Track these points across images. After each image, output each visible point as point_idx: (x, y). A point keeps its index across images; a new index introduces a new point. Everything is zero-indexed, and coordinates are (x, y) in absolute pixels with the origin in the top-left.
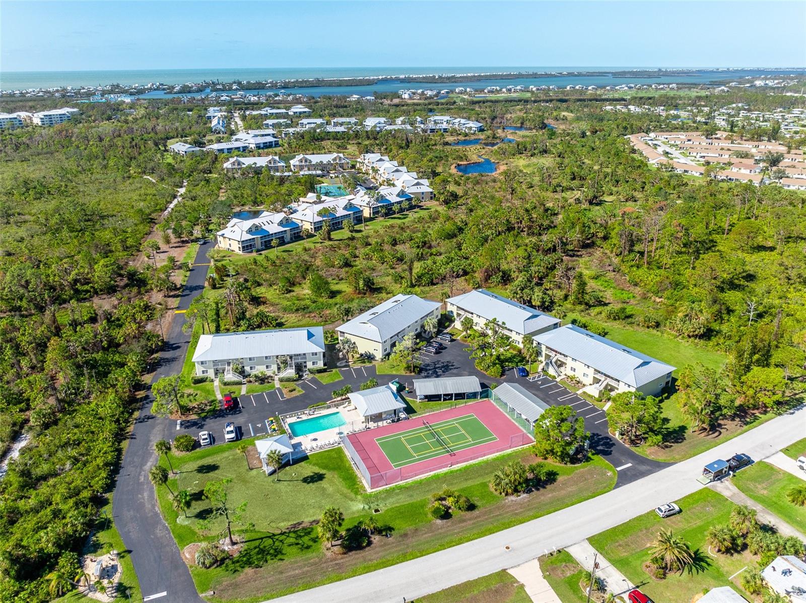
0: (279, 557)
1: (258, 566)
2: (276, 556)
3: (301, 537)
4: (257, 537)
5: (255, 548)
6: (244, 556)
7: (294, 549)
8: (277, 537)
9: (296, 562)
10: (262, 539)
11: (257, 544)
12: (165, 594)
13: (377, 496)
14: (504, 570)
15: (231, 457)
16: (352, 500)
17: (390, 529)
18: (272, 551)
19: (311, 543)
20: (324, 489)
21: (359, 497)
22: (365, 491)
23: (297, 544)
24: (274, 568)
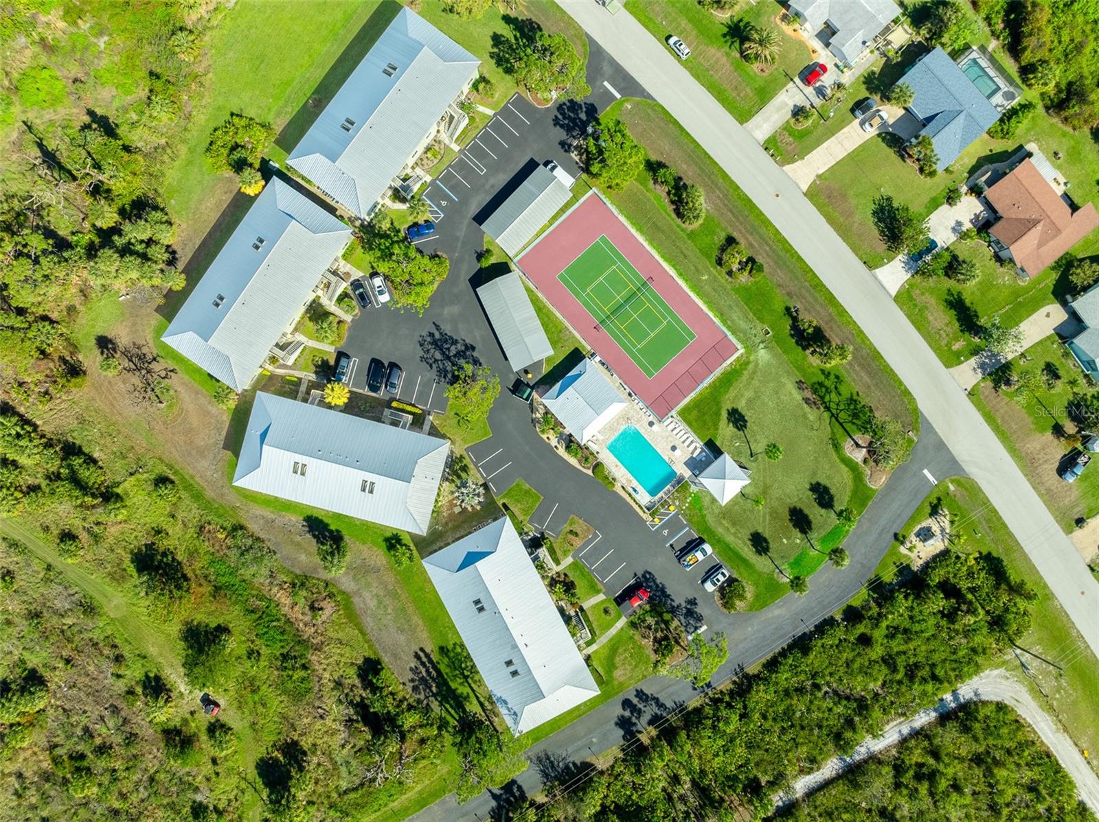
0: (855, 397)
1: (871, 411)
2: (855, 401)
3: (827, 389)
4: (841, 430)
5: (854, 423)
6: (866, 428)
7: (842, 388)
8: (834, 411)
9: (854, 380)
10: (841, 424)
11: (849, 424)
12: (926, 472)
13: (745, 341)
14: (805, 194)
15: (733, 531)
16: (757, 365)
17: (788, 309)
18: (852, 407)
19: (832, 377)
20: (750, 401)
21: (752, 358)
22: (742, 355)
23: (836, 388)
24: (867, 396)
